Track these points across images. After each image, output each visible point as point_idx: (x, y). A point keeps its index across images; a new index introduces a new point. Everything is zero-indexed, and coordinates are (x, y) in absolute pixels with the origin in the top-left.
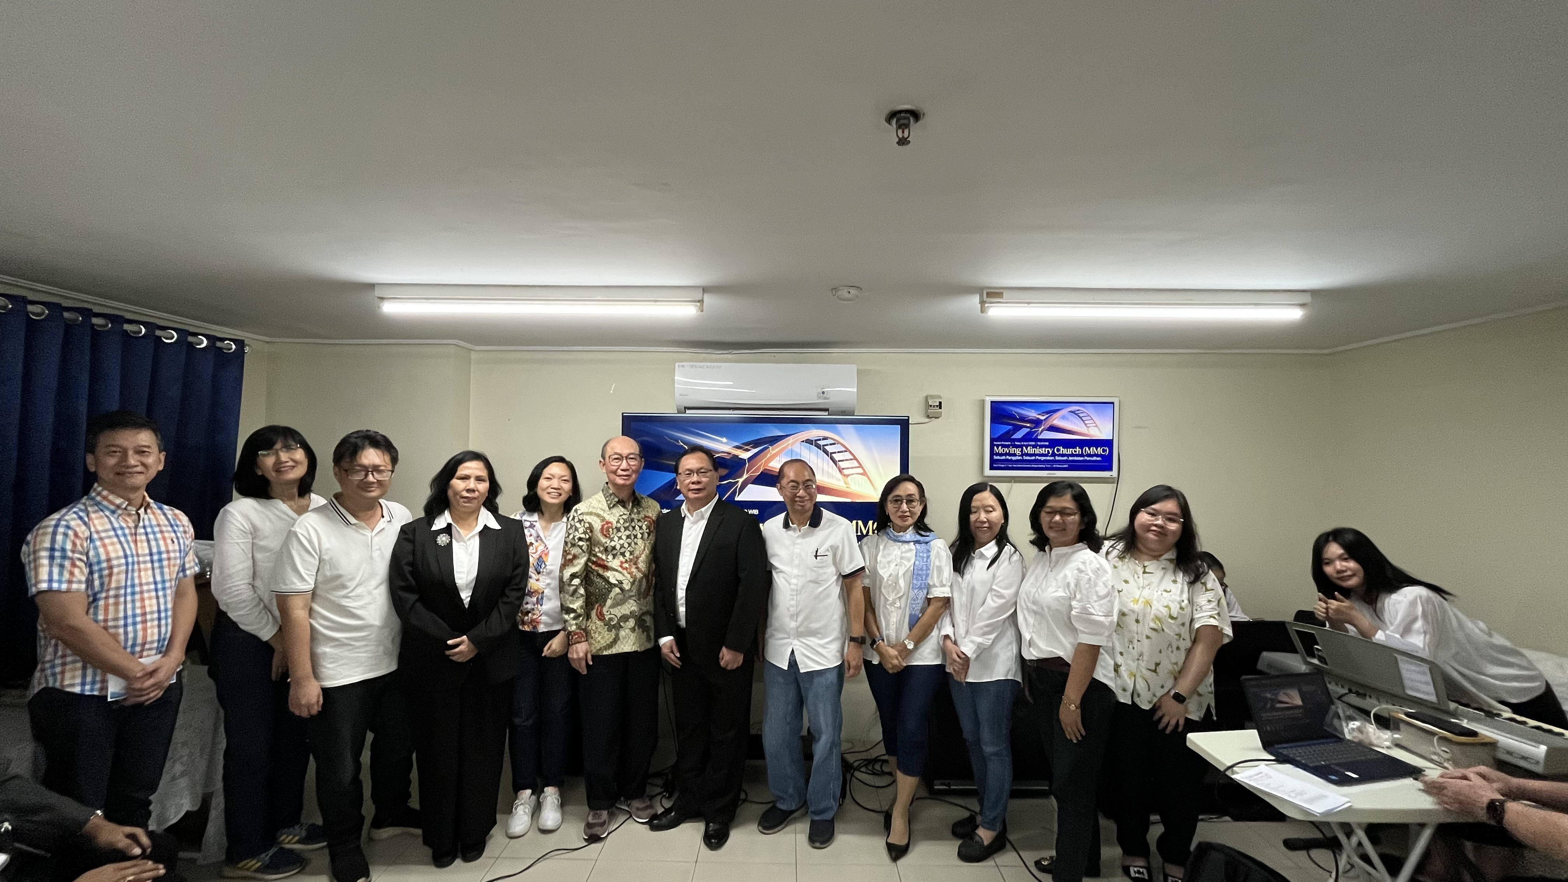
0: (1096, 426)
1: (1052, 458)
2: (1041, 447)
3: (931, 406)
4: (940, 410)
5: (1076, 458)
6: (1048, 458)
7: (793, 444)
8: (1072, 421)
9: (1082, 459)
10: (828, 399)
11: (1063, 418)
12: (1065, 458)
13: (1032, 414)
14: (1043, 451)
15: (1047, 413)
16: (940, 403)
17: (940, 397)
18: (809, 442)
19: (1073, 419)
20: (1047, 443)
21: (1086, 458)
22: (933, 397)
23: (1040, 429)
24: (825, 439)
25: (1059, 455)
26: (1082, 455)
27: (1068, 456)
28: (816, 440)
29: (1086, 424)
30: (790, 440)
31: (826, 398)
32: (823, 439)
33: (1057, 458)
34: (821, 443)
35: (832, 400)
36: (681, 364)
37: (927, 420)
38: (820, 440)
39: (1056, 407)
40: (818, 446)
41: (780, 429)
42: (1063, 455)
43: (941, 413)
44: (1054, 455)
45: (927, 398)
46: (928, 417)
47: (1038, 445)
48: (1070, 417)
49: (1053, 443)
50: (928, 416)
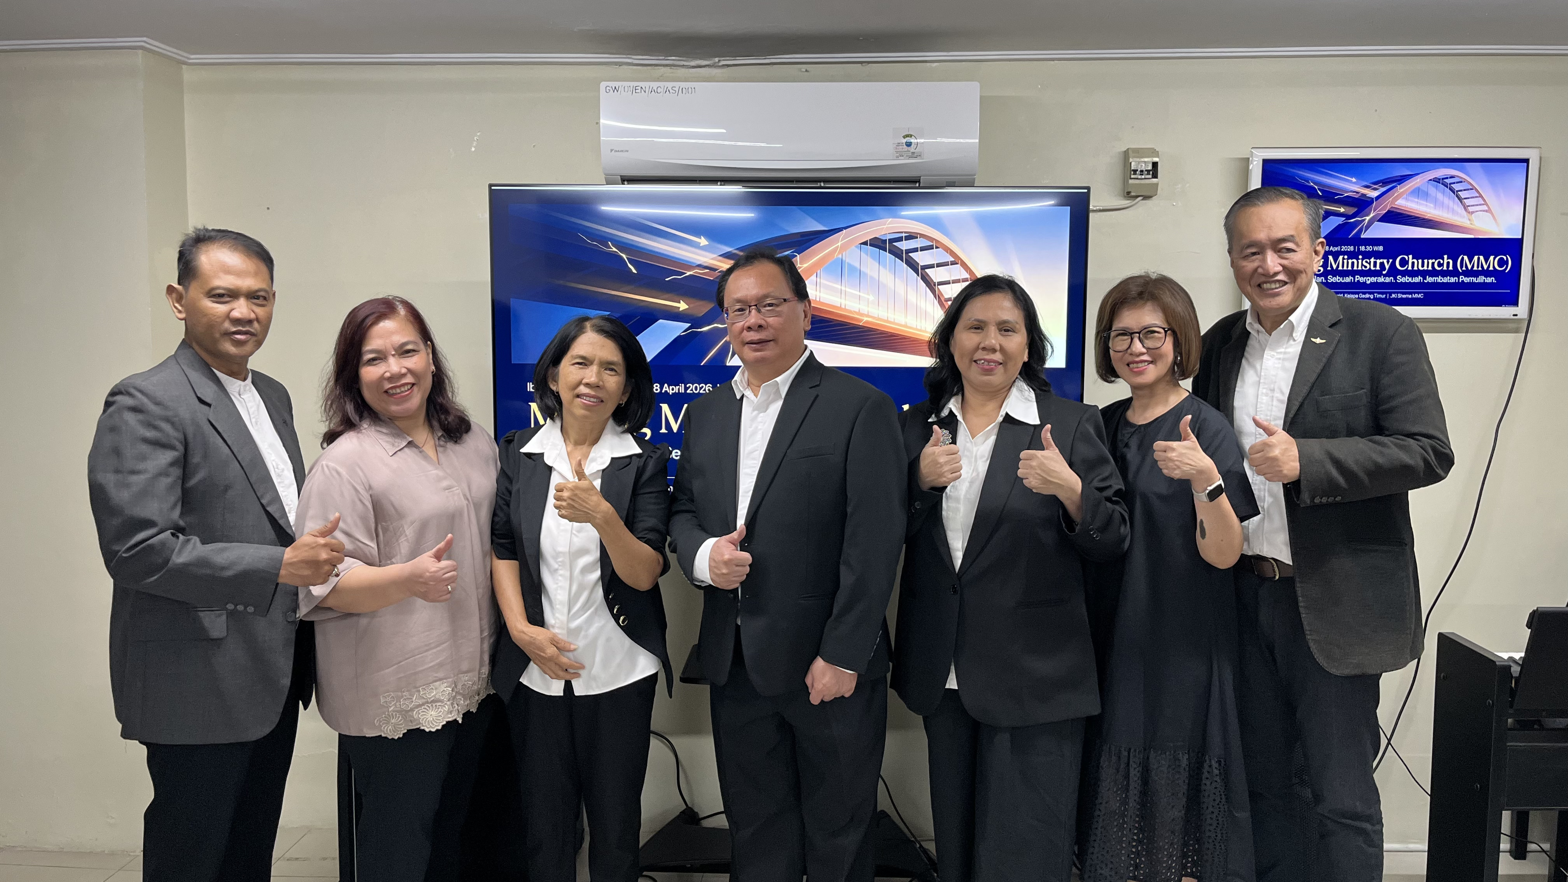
0: (1489, 211)
1: (1388, 280)
2: (1367, 255)
3: (1135, 171)
4: (1155, 180)
5: (1439, 279)
6: (1381, 280)
7: (844, 247)
8: (1436, 201)
9: (1453, 280)
10: (919, 156)
11: (1418, 193)
12: (1417, 279)
13: (1351, 186)
14: (1371, 264)
15: (1384, 182)
16: (1155, 165)
17: (1155, 153)
18: (878, 244)
19: (1440, 196)
20: (1381, 248)
21: (1463, 279)
22: (1140, 152)
23: (1368, 218)
24: (911, 237)
25: (1404, 273)
26: (1455, 273)
27: (1424, 274)
28: (892, 241)
29: (1466, 207)
30: (839, 240)
31: (913, 155)
32: (907, 238)
33: (1401, 279)
34: (904, 245)
35: (927, 158)
36: (613, 84)
37: (1126, 203)
38: (900, 239)
39: (1403, 170)
40: (897, 254)
41: (818, 220)
42: (1413, 273)
43: (1157, 185)
44: (1393, 272)
45: (1126, 154)
46: (1128, 195)
47: (1362, 253)
48: (1432, 190)
49: (1393, 247)
50: (1129, 193)
